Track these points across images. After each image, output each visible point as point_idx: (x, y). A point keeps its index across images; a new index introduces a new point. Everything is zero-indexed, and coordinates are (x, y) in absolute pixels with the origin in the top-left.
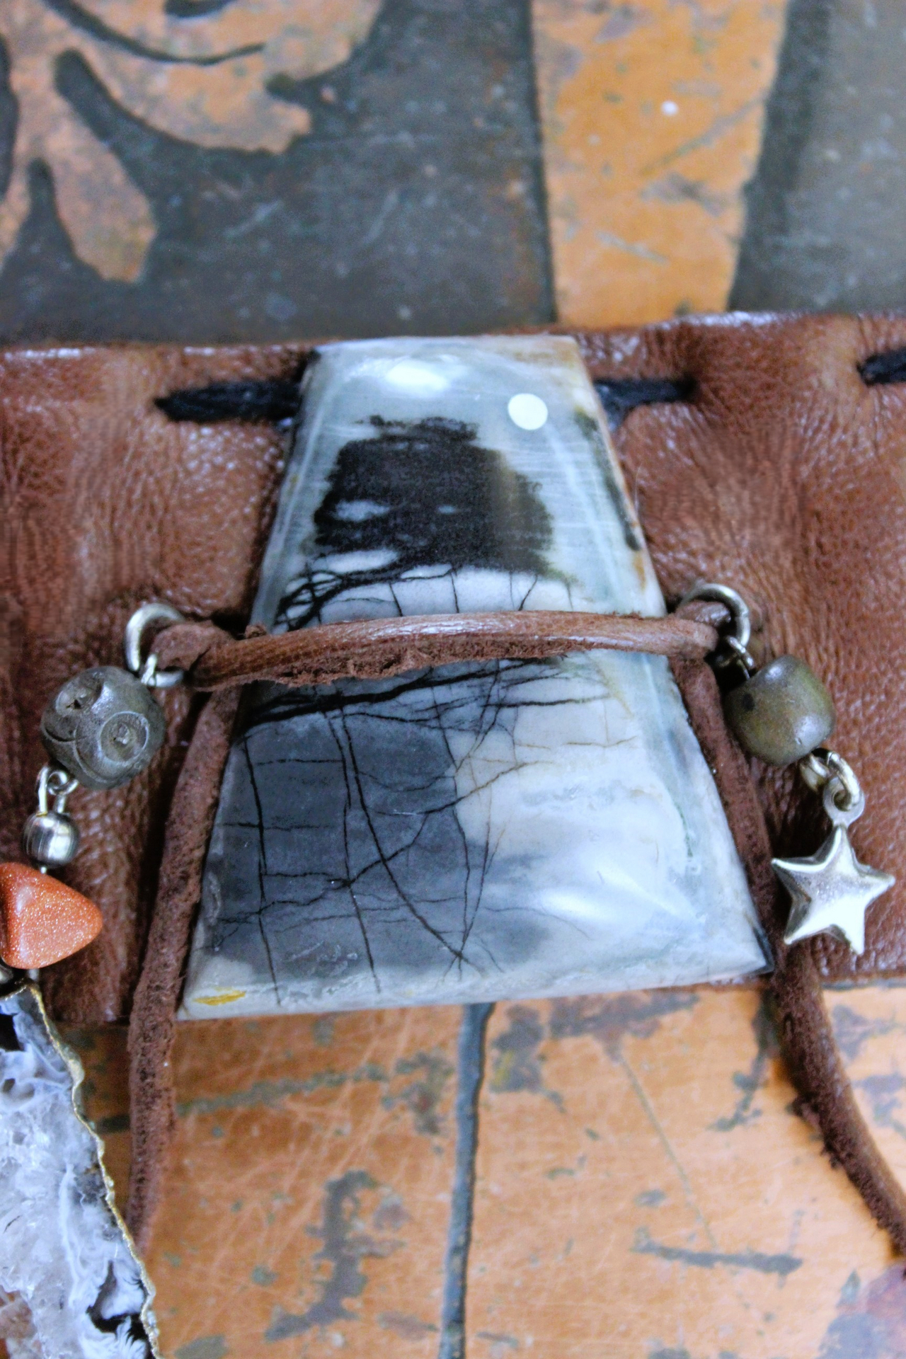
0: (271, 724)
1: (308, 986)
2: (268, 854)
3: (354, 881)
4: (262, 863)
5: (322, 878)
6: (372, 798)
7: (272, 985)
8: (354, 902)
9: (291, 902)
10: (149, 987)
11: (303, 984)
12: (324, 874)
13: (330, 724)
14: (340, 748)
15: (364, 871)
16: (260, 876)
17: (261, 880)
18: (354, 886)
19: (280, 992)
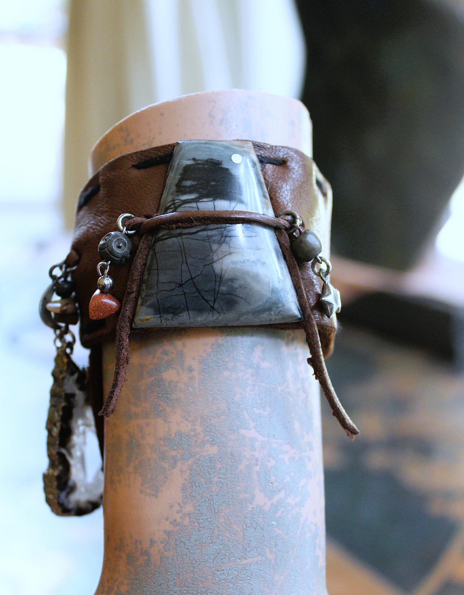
0: (162, 241)
1: (170, 316)
2: (159, 277)
3: (183, 284)
4: (158, 279)
5: (175, 283)
6: (190, 260)
7: (159, 316)
8: (183, 290)
9: (165, 290)
10: (122, 316)
11: (168, 315)
12: (175, 282)
13: (178, 241)
14: (181, 247)
15: (186, 282)
16: (157, 283)
17: (157, 284)
18: (183, 286)
19: (162, 318)
